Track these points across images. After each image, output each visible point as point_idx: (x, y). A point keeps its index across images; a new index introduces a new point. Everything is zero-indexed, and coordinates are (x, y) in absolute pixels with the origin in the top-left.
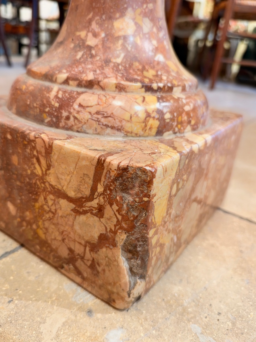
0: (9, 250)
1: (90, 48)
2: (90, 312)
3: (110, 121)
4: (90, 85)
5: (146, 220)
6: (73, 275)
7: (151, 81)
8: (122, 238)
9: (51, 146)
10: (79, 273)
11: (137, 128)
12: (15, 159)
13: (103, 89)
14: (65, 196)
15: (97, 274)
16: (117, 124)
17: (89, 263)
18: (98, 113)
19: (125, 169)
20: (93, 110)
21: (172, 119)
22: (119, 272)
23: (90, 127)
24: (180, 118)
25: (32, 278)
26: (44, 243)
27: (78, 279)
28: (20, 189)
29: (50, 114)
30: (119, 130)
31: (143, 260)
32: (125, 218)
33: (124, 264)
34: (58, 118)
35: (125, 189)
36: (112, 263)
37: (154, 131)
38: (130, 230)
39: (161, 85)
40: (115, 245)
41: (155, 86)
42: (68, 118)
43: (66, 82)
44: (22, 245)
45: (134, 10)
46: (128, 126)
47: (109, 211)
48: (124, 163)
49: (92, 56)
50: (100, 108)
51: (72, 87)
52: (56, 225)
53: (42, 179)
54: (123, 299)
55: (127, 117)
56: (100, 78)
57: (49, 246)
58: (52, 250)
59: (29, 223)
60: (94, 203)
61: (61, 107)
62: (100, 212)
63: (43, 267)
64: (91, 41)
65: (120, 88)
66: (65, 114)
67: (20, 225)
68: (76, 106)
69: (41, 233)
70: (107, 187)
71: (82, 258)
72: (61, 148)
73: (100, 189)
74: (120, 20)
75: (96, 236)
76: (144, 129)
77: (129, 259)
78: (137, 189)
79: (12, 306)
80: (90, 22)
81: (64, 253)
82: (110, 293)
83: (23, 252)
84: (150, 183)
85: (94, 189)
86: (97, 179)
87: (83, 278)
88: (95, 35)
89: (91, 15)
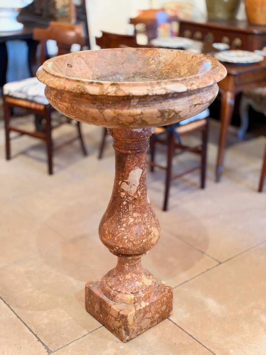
0: (100, 326)
1: (120, 281)
2: (118, 342)
3: (123, 301)
4: (119, 292)
5: (127, 324)
6: (115, 334)
7: (133, 291)
8: (123, 327)
9: (111, 307)
10: (116, 334)
11: (129, 302)
12: (103, 306)
13: (122, 293)
14: (113, 317)
15: (119, 334)
16: (124, 302)
17: (118, 331)
18: (120, 299)
19: (123, 315)
20: (120, 298)
21: (138, 300)
22: (123, 334)
23: (119, 302)
24: (140, 300)
25: (106, 334)
26: (109, 326)
27: (116, 335)
28: (104, 312)
29: (111, 298)
30: (125, 303)
31: (128, 332)
32: (123, 323)
33: (124, 332)
34: (113, 299)
35: (123, 318)
36: (122, 332)
37: (133, 303)
38: (124, 326)
39: (135, 292)
40: (122, 328)
41: (134, 292)
42: (114, 299)
43: (115, 290)
44: (103, 325)
45: (131, 273)
46: (127, 302)
47: (121, 322)
48: (123, 314)
49: (121, 284)
50: (121, 298)
51: (116, 292)
52: (112, 322)
53: (109, 312)
54: (124, 340)
55: (127, 300)
56: (122, 291)
57: (110, 326)
58: (110, 328)
59: (105, 320)
60: (118, 319)
61: (113, 297)
62: (119, 321)
63: (108, 332)
64: (121, 280)
65: (126, 293)
66: (114, 298)
67: (103, 320)
68: (116, 297)
69: (108, 323)
70: (120, 317)
71: (117, 330)
72: (112, 308)
73: (119, 317)
74: (127, 275)
75: (119, 326)
76: (131, 303)
77: (125, 331)
78: (125, 318)
79: (101, 339)
80: (121, 274)
81: (113, 329)
82: (122, 338)
83: (103, 327)
84: (126, 318)
85: (118, 317)
86: (118, 315)
87: (117, 335)
88: (122, 278)
89: (121, 273)
